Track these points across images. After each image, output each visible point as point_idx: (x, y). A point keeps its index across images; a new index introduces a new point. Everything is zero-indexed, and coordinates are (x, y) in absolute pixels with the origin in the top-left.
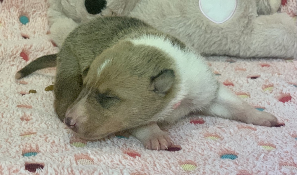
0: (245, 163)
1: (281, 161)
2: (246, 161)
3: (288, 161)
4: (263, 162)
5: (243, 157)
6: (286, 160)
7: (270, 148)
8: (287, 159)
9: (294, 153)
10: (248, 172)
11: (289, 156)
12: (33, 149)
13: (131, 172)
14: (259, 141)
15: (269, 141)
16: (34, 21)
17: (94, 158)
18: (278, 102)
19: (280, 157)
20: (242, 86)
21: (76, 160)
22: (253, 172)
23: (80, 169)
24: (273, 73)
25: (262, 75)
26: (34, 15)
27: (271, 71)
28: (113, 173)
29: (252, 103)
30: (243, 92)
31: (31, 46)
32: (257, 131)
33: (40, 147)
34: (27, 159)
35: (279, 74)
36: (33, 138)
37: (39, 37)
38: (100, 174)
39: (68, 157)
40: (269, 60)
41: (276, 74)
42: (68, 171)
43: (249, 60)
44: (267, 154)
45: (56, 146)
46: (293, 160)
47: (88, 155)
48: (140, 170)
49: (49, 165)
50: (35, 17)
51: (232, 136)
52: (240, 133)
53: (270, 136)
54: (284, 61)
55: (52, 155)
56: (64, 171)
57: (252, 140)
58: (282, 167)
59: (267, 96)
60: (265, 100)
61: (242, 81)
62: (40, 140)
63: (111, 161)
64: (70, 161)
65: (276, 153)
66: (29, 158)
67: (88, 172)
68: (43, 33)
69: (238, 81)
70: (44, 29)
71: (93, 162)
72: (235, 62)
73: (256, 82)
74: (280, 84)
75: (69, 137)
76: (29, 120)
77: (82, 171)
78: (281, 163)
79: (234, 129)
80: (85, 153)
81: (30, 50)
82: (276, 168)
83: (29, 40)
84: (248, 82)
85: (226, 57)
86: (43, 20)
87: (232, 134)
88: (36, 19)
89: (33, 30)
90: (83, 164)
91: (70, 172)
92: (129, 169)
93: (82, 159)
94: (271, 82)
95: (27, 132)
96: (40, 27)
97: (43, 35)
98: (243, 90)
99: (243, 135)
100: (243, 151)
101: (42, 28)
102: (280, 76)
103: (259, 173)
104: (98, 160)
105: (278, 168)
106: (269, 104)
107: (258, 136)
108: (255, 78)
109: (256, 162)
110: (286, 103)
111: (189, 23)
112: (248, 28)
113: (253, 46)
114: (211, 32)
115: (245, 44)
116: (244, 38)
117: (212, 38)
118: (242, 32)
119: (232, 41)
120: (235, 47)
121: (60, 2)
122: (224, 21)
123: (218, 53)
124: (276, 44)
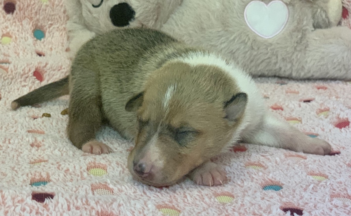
0: (290, 195)
1: (334, 193)
2: (292, 193)
3: (340, 192)
4: (312, 194)
5: (288, 188)
6: (339, 191)
7: (321, 179)
8: (340, 190)
9: (349, 184)
10: (294, 204)
11: (343, 187)
12: (44, 178)
13: (156, 204)
14: (309, 170)
15: (320, 170)
16: (50, 35)
17: (114, 188)
18: (334, 128)
19: (331, 188)
20: (293, 110)
21: (92, 190)
22: (299, 204)
23: (96, 199)
24: (330, 96)
25: (317, 98)
26: (51, 28)
27: (328, 94)
28: (135, 204)
29: (304, 129)
30: (294, 117)
31: (47, 64)
32: (308, 159)
33: (51, 176)
34: (35, 189)
35: (337, 97)
36: (44, 166)
37: (56, 54)
38: (119, 205)
39: (84, 186)
40: (327, 82)
41: (334, 97)
42: (82, 201)
43: (303, 82)
44: (317, 185)
45: (70, 174)
46: (347, 191)
47: (107, 184)
48: (168, 202)
49: (60, 194)
50: (52, 31)
51: (278, 165)
52: (288, 162)
53: (322, 165)
54: (344, 83)
55: (64, 184)
56: (77, 201)
57: (301, 170)
58: (334, 199)
59: (321, 121)
60: (319, 126)
61: (294, 105)
62: (52, 168)
63: (134, 192)
64: (86, 190)
65: (328, 184)
66: (38, 188)
67: (106, 202)
68: (62, 50)
69: (288, 105)
70: (63, 46)
71: (113, 192)
72: (286, 84)
73: (310, 105)
74: (337, 107)
75: (86, 163)
76: (40, 146)
77: (98, 202)
78: (332, 194)
79: (280, 158)
80: (104, 182)
81: (45, 69)
82: (327, 200)
83: (44, 57)
84: (300, 106)
85: (276, 79)
86: (62, 35)
87: (278, 163)
88: (53, 34)
89: (50, 46)
90: (101, 195)
91: (84, 202)
92: (155, 200)
93: (100, 189)
94: (327, 105)
95: (37, 160)
96: (57, 43)
97: (61, 52)
98: (294, 115)
99: (290, 164)
100: (289, 182)
101: (60, 44)
102: (338, 99)
103: (306, 206)
104: (119, 190)
105: (329, 199)
106: (323, 130)
107: (308, 165)
108: (309, 101)
109: (303, 193)
110: (343, 129)
111: (232, 38)
112: (302, 44)
113: (308, 65)
114: (258, 49)
115: (298, 63)
116: (297, 56)
117: (259, 56)
118: (295, 49)
119: (284, 59)
120: (286, 66)
121: (82, 14)
122: (273, 36)
123: (266, 73)
124: (335, 63)
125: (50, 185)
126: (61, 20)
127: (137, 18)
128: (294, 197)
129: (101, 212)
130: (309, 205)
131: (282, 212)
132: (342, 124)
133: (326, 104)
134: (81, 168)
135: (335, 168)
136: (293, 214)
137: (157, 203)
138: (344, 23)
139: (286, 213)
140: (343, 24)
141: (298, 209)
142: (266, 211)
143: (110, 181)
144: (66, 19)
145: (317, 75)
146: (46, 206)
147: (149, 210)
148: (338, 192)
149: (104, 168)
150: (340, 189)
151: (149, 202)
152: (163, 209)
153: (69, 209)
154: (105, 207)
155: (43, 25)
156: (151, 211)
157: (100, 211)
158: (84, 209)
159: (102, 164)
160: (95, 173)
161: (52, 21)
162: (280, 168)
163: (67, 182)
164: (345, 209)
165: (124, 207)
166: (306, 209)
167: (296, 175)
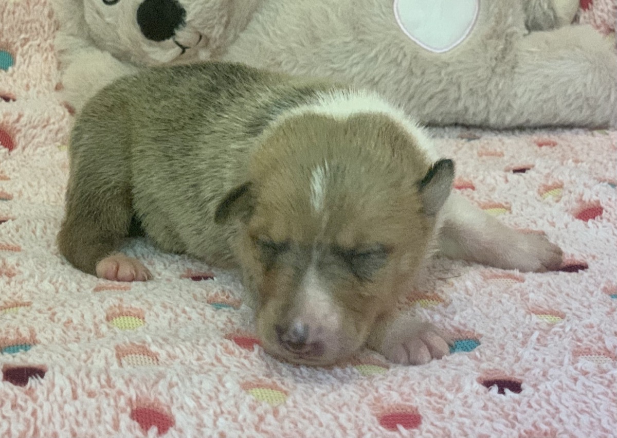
0: (495, 356)
1: (578, 346)
2: (499, 351)
3: (592, 344)
4: (538, 350)
5: (492, 343)
6: (588, 343)
7: (553, 320)
8: (591, 341)
9: (606, 329)
10: (504, 372)
11: (596, 335)
12: (24, 338)
13: (241, 380)
14: (530, 304)
15: (551, 304)
16: (25, 60)
17: (160, 351)
18: (573, 220)
19: (574, 337)
20: (493, 189)
21: (118, 356)
22: (513, 372)
23: (127, 376)
24: (563, 159)
25: (538, 163)
26: (26, 47)
27: (559, 155)
28: (201, 383)
29: (516, 224)
30: (496, 201)
31: (20, 116)
32: (526, 282)
33: (38, 333)
34: (8, 358)
35: (576, 161)
36: (24, 315)
37: (37, 97)
38: (171, 386)
39: (102, 351)
40: (555, 133)
41: (570, 161)
42: (99, 381)
43: (510, 133)
44: (547, 332)
45: (75, 329)
46: (604, 343)
47: (147, 345)
48: (264, 375)
49: (57, 369)
50: (27, 53)
51: (471, 295)
52: (488, 290)
53: (554, 292)
54: (589, 133)
55: (64, 348)
56: (91, 382)
57: (514, 304)
58: (580, 358)
59: (547, 208)
60: (545, 218)
61: (494, 178)
62: (39, 319)
63: (198, 359)
64: (106, 358)
65: (567, 329)
66: (14, 357)
67: (144, 381)
68: (47, 88)
69: (484, 179)
70: (50, 80)
71: (158, 360)
72: (478, 138)
73: (525, 179)
74: (577, 181)
75: (105, 308)
76: (14, 275)
77: (130, 380)
78: (576, 349)
79: (474, 282)
80: (140, 342)
81: (18, 126)
82: (566, 361)
83: (15, 104)
84: (507, 181)
85: (459, 129)
86: (47, 58)
87: (470, 293)
88: (30, 57)
89: (25, 82)
90: (135, 366)
91: (103, 382)
92: (238, 373)
93: (133, 355)
94: (558, 178)
95: (9, 302)
96: (38, 75)
97: (46, 91)
98: (496, 197)
99: (493, 293)
100: (493, 329)
101: (44, 77)
102: (579, 164)
103: (527, 374)
104: (169, 355)
105: (569, 360)
106: (553, 224)
107: (527, 294)
108: (523, 170)
109: (520, 351)
110: (590, 221)
111: (372, 54)
112: (506, 60)
113: (518, 101)
114: (423, 73)
115: (499, 98)
116: (497, 85)
117: (425, 87)
118: (493, 71)
119: (472, 92)
120: (478, 104)
121: (83, 17)
122: (450, 48)
123: (439, 119)
124: (570, 96)
125: (37, 351)
126: (44, 32)
127: (189, 21)
128: (504, 359)
129: (137, 400)
130: (533, 372)
131: (482, 389)
132: (590, 212)
133: (555, 174)
134: (95, 317)
135: (579, 297)
136: (503, 390)
137: (243, 378)
138: (585, 18)
139: (490, 390)
140: (582, 19)
141: (513, 380)
142: (451, 387)
143: (151, 338)
144: (52, 29)
145: (536, 119)
146: (30, 392)
147: (227, 392)
148: (586, 344)
149: (140, 316)
150: (590, 338)
151: (227, 378)
152: (254, 390)
153: (75, 397)
154: (144, 389)
155: (10, 40)
156: (231, 394)
157: (134, 398)
158: (103, 396)
159: (136, 309)
160: (123, 325)
161: (26, 33)
162: (474, 302)
163: (70, 342)
164: (601, 377)
165: (179, 389)
166: (527, 380)
167: (505, 315)
